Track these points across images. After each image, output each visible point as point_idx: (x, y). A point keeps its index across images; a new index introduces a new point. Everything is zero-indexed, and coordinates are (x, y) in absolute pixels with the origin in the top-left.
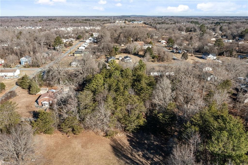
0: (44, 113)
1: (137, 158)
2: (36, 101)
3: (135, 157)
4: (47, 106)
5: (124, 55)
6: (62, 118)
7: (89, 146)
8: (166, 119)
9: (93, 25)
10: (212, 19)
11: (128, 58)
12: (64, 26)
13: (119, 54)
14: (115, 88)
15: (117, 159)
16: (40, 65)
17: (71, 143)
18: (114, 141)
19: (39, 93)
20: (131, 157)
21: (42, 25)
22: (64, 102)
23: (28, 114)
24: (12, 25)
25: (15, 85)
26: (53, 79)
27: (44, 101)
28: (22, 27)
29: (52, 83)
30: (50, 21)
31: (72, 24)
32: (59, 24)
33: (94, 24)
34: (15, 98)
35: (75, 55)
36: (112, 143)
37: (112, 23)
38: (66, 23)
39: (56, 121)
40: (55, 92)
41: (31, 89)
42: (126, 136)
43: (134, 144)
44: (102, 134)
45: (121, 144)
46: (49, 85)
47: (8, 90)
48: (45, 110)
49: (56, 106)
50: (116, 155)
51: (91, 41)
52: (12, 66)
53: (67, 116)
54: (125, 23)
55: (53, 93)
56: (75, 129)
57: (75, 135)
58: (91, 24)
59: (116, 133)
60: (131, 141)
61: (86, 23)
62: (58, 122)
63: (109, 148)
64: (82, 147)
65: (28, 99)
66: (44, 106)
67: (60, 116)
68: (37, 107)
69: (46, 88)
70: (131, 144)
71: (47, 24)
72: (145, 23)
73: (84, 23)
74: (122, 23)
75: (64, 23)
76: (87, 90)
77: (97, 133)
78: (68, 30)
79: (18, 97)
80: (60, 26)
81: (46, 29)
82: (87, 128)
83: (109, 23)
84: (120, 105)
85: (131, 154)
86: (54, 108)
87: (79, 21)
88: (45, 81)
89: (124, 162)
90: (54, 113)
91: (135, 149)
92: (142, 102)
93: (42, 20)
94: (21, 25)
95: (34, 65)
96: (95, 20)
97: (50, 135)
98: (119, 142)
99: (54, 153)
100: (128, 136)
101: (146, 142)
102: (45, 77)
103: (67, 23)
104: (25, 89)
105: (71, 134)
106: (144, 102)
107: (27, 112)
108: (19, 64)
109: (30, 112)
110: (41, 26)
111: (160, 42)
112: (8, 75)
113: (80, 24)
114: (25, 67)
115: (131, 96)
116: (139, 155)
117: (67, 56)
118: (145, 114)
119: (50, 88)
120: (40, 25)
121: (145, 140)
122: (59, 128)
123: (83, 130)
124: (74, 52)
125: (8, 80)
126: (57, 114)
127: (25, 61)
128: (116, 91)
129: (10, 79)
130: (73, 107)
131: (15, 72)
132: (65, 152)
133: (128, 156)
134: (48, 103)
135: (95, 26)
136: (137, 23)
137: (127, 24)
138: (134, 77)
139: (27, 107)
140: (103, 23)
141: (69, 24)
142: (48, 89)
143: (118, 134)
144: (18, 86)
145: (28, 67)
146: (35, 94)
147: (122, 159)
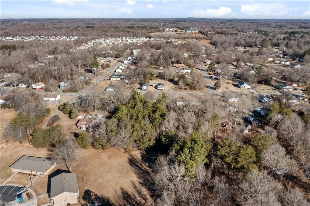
0: (82, 134)
1: (144, 167)
2: (76, 124)
3: (143, 166)
4: (84, 129)
5: (159, 81)
6: (95, 138)
7: (112, 158)
8: (166, 141)
9: (136, 34)
10: (290, 26)
11: (161, 86)
12: (103, 36)
13: (154, 79)
14: (135, 117)
15: (130, 166)
16: (78, 90)
17: (100, 155)
18: (131, 156)
19: (78, 118)
20: (140, 166)
21: (78, 34)
22: (97, 126)
23: (70, 134)
24: (45, 34)
25: (57, 110)
26: (89, 106)
27: (82, 125)
28: (55, 36)
29: (88, 109)
30: (87, 28)
31: (112, 34)
32: (97, 33)
33: (138, 33)
34: (59, 121)
35: (112, 79)
36: (129, 157)
37: (160, 31)
38: (105, 32)
39: (91, 140)
40: (90, 118)
41: (71, 115)
42: (140, 153)
43: (144, 158)
44: (123, 151)
45: (135, 157)
46: (86, 111)
47: (52, 114)
48: (83, 132)
49: (91, 129)
50: (131, 164)
51: (130, 62)
52: (52, 90)
53: (98, 137)
54: (176, 31)
55: (89, 119)
56: (104, 146)
57: (104, 151)
58: (134, 34)
59: (133, 151)
60: (143, 156)
61: (129, 32)
62: (92, 141)
63: (127, 159)
64: (108, 158)
65: (69, 123)
66: (81, 129)
67: (94, 136)
68: (77, 129)
69: (83, 114)
70: (142, 159)
71: (84, 33)
72: (200, 32)
73: (127, 32)
74: (172, 32)
75: (103, 32)
76: (114, 118)
77: (119, 150)
78: (107, 42)
79: (61, 120)
80: (99, 36)
81: (83, 41)
82: (112, 146)
83: (156, 31)
84: (136, 131)
85: (141, 165)
86: (90, 131)
87: (121, 29)
88: (83, 107)
89: (134, 168)
90: (90, 134)
91: (144, 161)
92: (154, 129)
93: (79, 26)
94: (55, 34)
95: (72, 90)
96: (140, 28)
97: (86, 150)
98: (134, 156)
99: (89, 161)
100: (142, 153)
101: (153, 157)
102: (83, 104)
103: (107, 32)
104: (66, 114)
105: (101, 150)
106: (156, 129)
107: (69, 133)
108: (58, 88)
109: (71, 133)
110: (77, 36)
111: (206, 63)
112: (50, 100)
113: (121, 34)
114: (64, 91)
115: (146, 124)
116: (146, 165)
117: (104, 79)
118: (155, 138)
119: (87, 114)
120: (76, 34)
121: (153, 156)
122: (93, 145)
123: (109, 148)
124: (111, 75)
125: (51, 105)
126: (92, 135)
127: (64, 85)
128: (136, 120)
129: (52, 104)
130: (102, 130)
131: (56, 97)
132: (95, 161)
133: (138, 166)
134: (85, 126)
135: (140, 35)
136: (191, 31)
137: (179, 34)
138: (153, 108)
139: (69, 129)
140: (149, 31)
141: (109, 33)
142: (85, 114)
143: (135, 151)
144: (60, 111)
145: (67, 92)
146: (75, 119)
147: (134, 167)
